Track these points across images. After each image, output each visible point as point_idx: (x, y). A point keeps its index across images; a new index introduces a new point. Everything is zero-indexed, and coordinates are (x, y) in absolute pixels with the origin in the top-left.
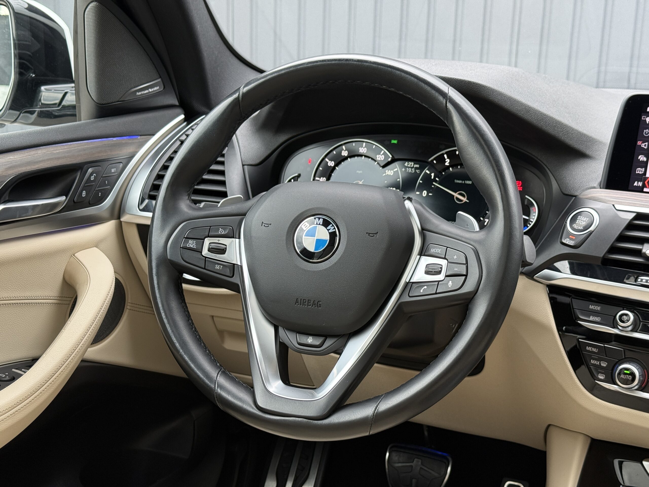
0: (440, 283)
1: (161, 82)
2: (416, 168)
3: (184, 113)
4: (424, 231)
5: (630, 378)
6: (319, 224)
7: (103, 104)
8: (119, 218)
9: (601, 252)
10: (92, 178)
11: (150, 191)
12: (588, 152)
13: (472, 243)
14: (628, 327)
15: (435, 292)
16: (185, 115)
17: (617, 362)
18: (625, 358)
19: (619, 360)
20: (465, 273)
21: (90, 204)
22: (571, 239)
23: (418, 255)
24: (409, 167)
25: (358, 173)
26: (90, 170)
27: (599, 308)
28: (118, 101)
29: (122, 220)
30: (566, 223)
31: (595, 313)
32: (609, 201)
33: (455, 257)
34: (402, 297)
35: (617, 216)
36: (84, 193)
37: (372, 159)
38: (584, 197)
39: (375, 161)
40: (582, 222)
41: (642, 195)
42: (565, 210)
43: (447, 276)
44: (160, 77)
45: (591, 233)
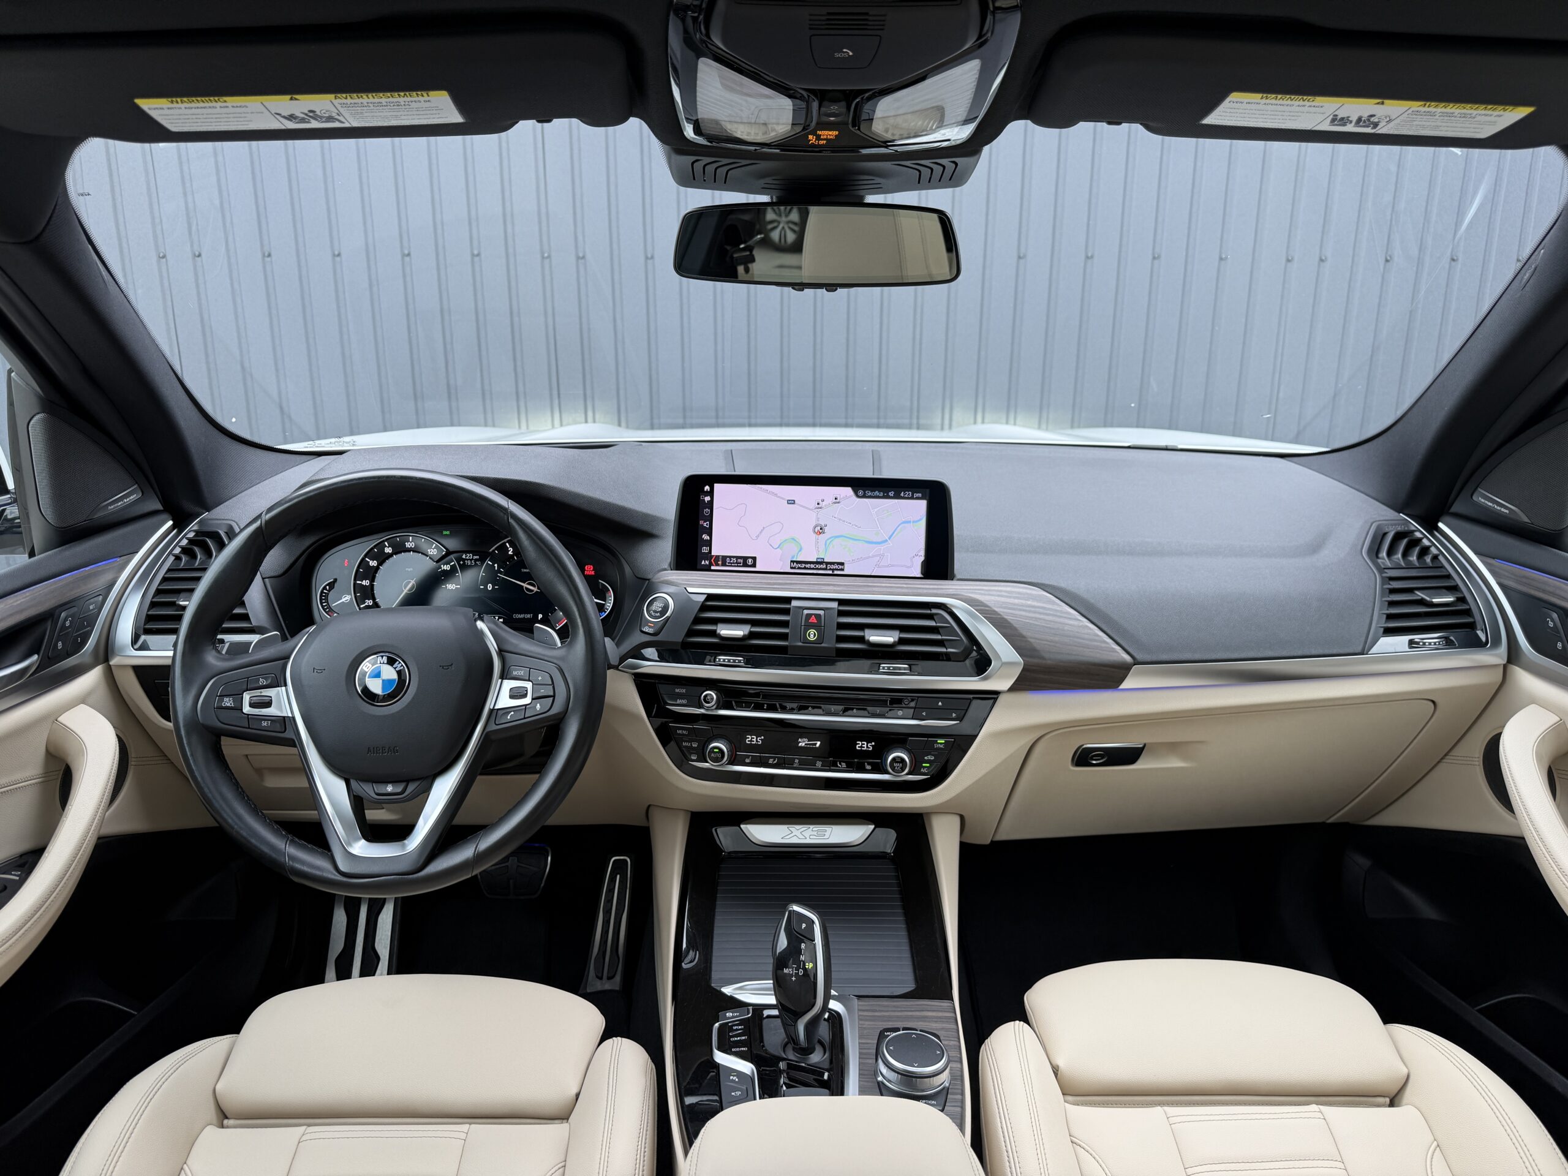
0: (527, 706)
1: (138, 488)
2: (476, 560)
3: (171, 518)
4: (503, 653)
5: (719, 755)
6: (384, 663)
7: (64, 528)
8: (106, 660)
9: (678, 636)
10: (68, 624)
11: (145, 625)
12: (655, 532)
13: (555, 661)
14: (712, 706)
15: (523, 717)
16: (172, 520)
17: (706, 741)
18: (714, 735)
19: (708, 739)
20: (552, 694)
21: (68, 654)
22: (650, 627)
23: (500, 678)
24: (468, 560)
25: (408, 571)
26: (63, 615)
27: (684, 691)
28: (85, 521)
29: (111, 663)
30: (643, 610)
31: (681, 696)
32: (681, 584)
33: (540, 678)
34: (487, 727)
35: (689, 597)
36: (60, 644)
37: (423, 554)
38: (657, 581)
39: (427, 556)
40: (657, 606)
41: (710, 574)
42: (640, 595)
43: (533, 699)
44: (137, 483)
45: (668, 618)
